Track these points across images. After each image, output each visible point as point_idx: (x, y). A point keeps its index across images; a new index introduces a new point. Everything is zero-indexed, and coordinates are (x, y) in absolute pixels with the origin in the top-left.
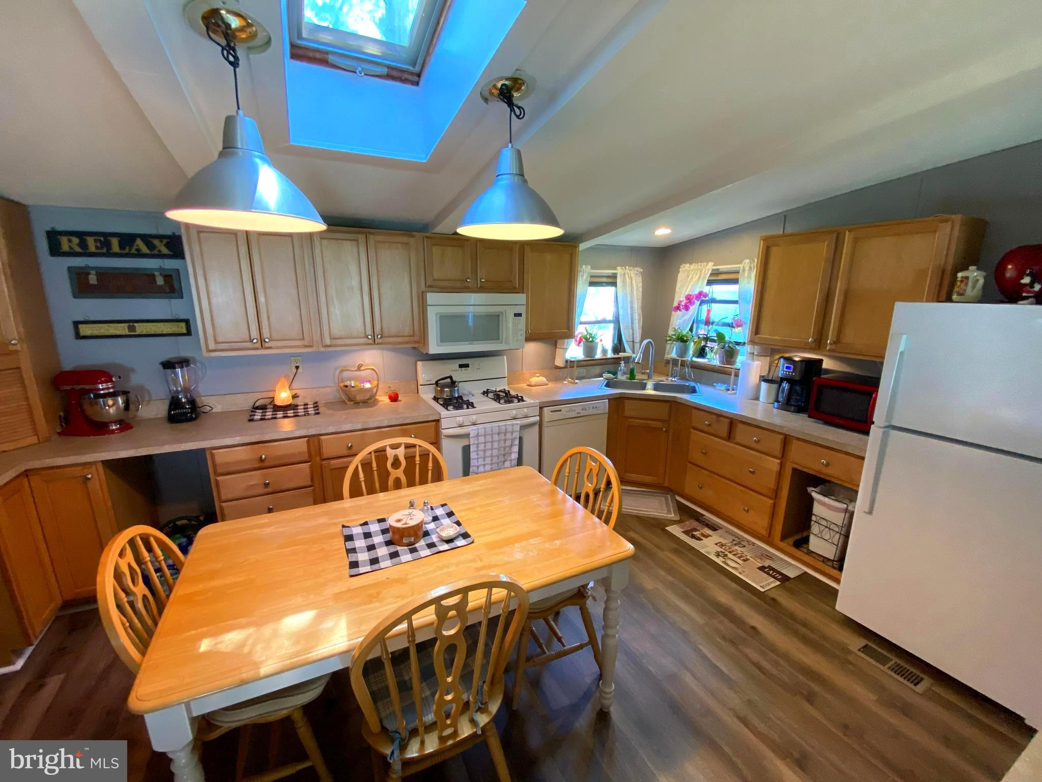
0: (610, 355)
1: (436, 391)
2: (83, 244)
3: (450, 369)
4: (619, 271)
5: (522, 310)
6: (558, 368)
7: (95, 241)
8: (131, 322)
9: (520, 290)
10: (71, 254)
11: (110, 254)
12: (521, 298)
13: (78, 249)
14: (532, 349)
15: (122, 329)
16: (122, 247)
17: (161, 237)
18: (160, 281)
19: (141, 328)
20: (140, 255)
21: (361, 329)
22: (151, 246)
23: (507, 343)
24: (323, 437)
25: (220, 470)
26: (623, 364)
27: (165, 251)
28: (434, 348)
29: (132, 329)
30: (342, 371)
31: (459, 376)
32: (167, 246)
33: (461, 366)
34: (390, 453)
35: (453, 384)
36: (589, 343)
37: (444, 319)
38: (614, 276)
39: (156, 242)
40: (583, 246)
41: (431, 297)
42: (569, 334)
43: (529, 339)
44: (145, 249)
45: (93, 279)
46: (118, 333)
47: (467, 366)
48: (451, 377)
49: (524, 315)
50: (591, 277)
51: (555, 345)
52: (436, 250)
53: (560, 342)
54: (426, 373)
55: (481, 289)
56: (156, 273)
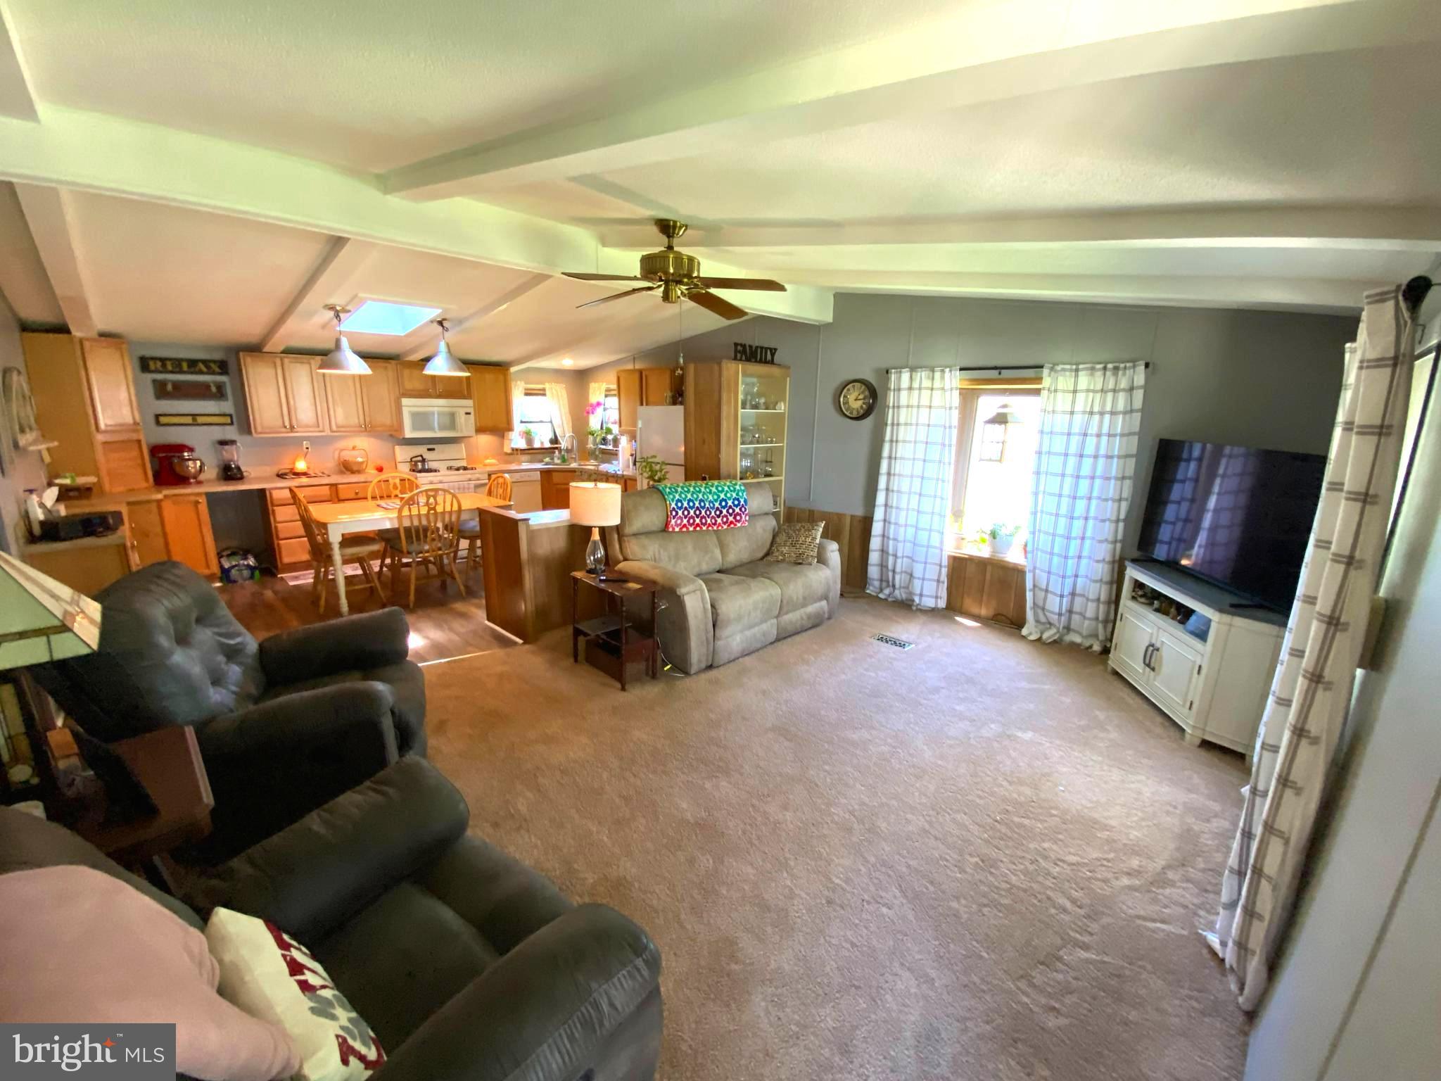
0: (548, 445)
1: (411, 465)
2: (164, 365)
3: (421, 450)
4: (547, 386)
5: (471, 410)
6: (507, 454)
7: (172, 364)
8: (194, 416)
9: (468, 397)
10: (156, 371)
11: (181, 372)
12: (469, 402)
13: (161, 369)
14: (485, 440)
15: (189, 420)
16: (189, 366)
17: (214, 362)
18: (214, 389)
19: (200, 420)
20: (201, 372)
21: (357, 421)
22: (208, 367)
23: (462, 431)
24: (340, 486)
25: (275, 502)
26: (557, 452)
27: (217, 370)
28: (409, 434)
29: (194, 420)
30: (342, 450)
31: (427, 455)
32: (220, 367)
33: (429, 450)
34: (391, 481)
35: (423, 461)
36: (528, 436)
37: (415, 416)
38: (544, 390)
39: (212, 365)
40: (513, 369)
41: (405, 401)
42: (509, 428)
43: (480, 430)
44: (204, 369)
45: (169, 387)
46: (186, 422)
47: (433, 449)
48: (421, 456)
49: (472, 413)
50: (526, 389)
51: (503, 437)
52: (406, 372)
53: (506, 434)
54: (403, 453)
55: (440, 396)
56: (212, 385)
